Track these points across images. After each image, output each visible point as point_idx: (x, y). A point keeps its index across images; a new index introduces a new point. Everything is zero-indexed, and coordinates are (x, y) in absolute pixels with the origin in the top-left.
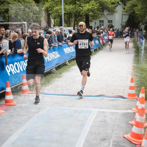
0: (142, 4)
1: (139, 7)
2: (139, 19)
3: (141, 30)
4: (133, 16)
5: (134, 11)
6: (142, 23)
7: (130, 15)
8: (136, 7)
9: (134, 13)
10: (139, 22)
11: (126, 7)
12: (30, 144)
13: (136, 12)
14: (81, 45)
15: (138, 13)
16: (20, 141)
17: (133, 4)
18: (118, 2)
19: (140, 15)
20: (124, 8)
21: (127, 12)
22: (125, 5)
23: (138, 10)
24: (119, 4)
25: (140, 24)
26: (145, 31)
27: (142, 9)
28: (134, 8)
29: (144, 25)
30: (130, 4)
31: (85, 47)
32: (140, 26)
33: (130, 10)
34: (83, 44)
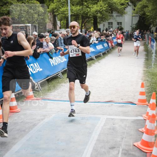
0: (153, 4)
1: (150, 8)
2: (150, 21)
3: (153, 33)
4: (144, 18)
5: (144, 12)
6: (153, 25)
7: (140, 17)
8: (147, 9)
9: (144, 14)
10: (150, 24)
11: (136, 8)
12: (35, 153)
13: (146, 13)
14: (72, 52)
15: (149, 14)
16: (25, 149)
17: (144, 5)
18: (128, 3)
19: (151, 17)
20: (134, 10)
21: (137, 13)
22: (135, 6)
23: (149, 12)
24: (129, 5)
25: (151, 26)
26: (156, 33)
27: (153, 10)
28: (145, 9)
29: (155, 27)
30: (140, 5)
31: (77, 54)
32: (151, 29)
33: (140, 12)
34: (74, 50)
